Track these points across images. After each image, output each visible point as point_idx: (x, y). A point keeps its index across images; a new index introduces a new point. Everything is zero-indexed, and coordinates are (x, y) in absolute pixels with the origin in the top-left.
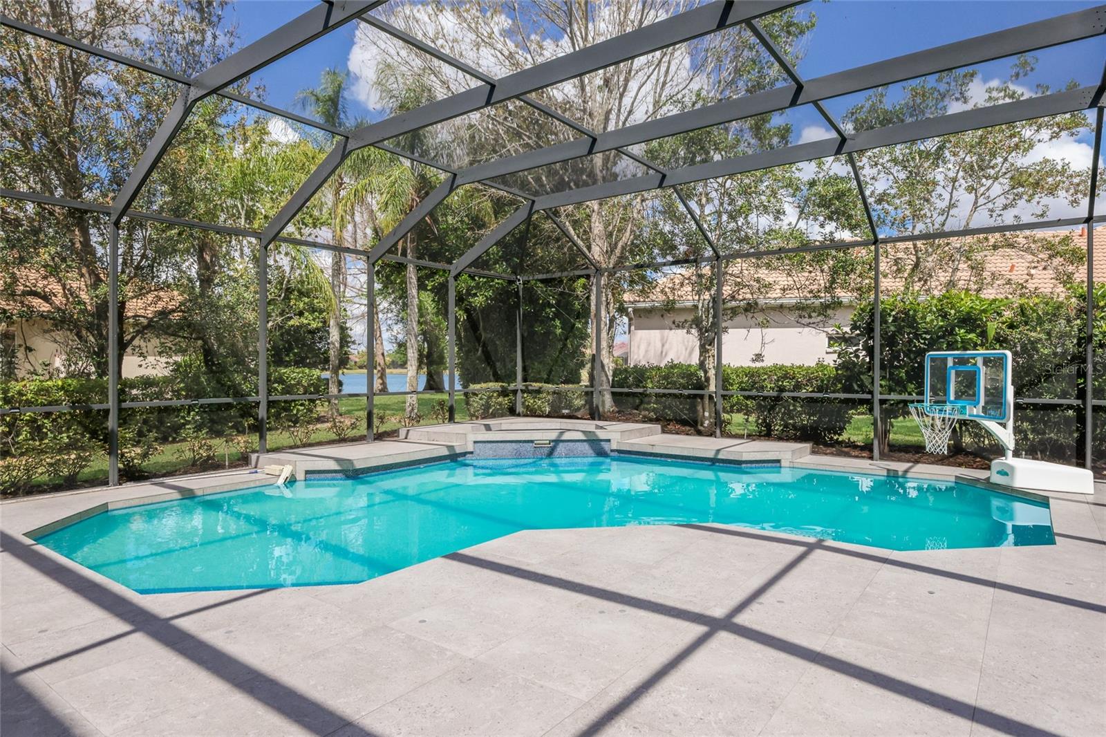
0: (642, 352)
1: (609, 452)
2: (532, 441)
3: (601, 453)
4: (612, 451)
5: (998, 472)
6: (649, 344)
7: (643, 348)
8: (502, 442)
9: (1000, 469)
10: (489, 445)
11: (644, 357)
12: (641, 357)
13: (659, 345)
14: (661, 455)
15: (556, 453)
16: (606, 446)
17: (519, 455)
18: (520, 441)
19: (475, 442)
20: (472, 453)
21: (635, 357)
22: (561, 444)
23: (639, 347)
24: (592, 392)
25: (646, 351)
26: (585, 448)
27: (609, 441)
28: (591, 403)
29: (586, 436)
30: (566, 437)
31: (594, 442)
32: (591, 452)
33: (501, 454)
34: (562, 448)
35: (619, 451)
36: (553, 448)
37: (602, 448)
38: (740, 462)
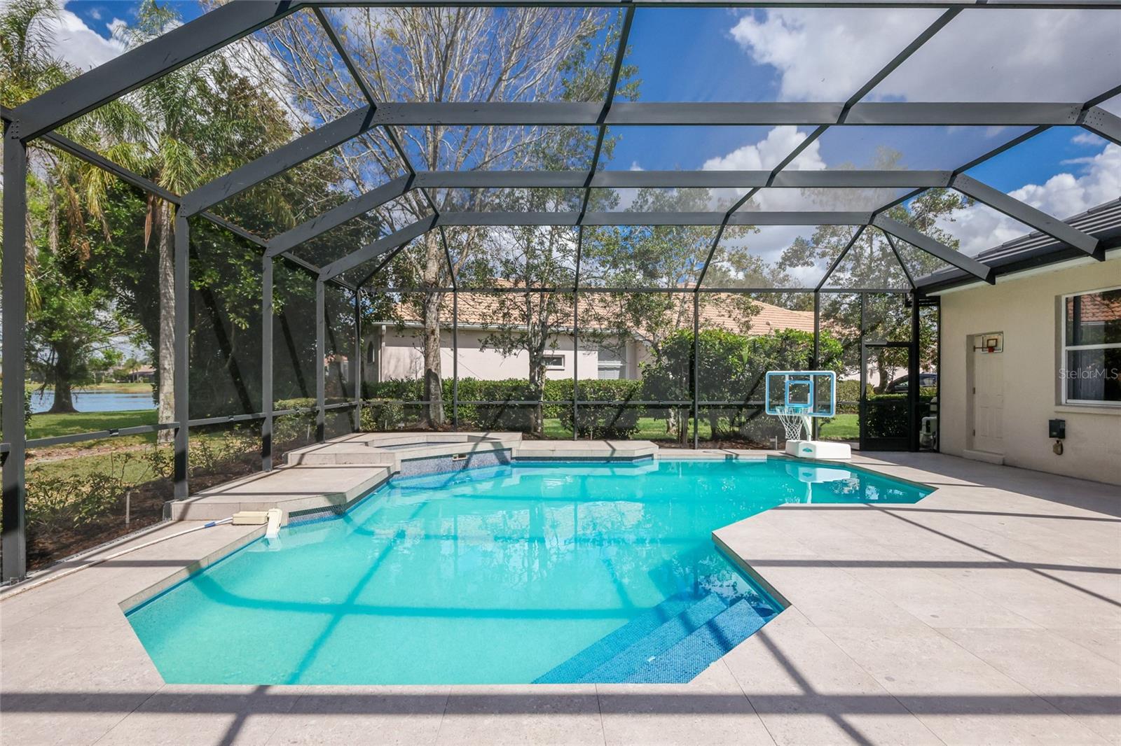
0: (392, 367)
1: (509, 459)
2: (451, 456)
3: (504, 462)
4: (512, 458)
5: (804, 450)
6: (398, 360)
7: (393, 362)
8: (426, 458)
9: (805, 447)
10: (415, 463)
11: (394, 372)
12: (391, 373)
13: (408, 361)
14: (560, 459)
15: (470, 466)
16: (507, 454)
17: (440, 472)
18: (441, 457)
19: (403, 461)
20: (398, 473)
21: (386, 372)
22: (474, 456)
23: (389, 363)
24: (428, 405)
25: (396, 367)
26: (492, 458)
27: (510, 449)
28: (428, 416)
29: (492, 449)
30: (478, 449)
31: (499, 451)
32: (496, 461)
33: (425, 470)
34: (475, 460)
35: (517, 458)
36: (468, 461)
37: (505, 457)
38: (631, 459)
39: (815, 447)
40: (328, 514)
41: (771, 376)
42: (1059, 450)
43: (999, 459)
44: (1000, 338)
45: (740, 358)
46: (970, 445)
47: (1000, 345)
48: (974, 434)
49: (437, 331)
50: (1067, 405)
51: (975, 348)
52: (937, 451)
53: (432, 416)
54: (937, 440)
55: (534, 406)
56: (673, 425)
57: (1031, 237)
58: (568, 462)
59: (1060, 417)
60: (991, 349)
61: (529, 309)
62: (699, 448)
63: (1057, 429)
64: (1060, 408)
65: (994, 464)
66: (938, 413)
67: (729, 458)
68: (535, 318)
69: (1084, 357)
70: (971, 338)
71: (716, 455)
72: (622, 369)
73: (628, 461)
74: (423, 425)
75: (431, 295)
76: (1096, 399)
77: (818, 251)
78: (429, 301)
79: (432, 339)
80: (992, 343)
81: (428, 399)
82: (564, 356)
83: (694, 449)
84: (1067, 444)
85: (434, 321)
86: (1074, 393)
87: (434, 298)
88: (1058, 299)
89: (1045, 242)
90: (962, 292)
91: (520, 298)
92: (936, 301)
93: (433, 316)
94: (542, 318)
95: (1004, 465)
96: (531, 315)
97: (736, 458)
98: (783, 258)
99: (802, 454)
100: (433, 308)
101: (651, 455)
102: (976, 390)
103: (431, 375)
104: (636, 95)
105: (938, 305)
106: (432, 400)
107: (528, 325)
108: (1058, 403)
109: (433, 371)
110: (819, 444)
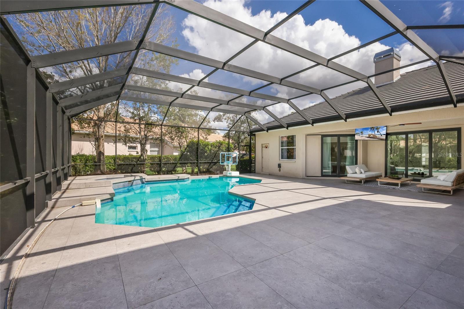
2: (127, 181)
3: (143, 183)
4: (145, 182)
8: (120, 183)
9: (229, 173)
10: (116, 184)
14: (162, 181)
15: (133, 185)
16: (144, 180)
17: (124, 187)
18: (124, 182)
19: (113, 184)
22: (134, 181)
24: (100, 165)
26: (139, 182)
27: (145, 178)
28: (100, 169)
29: (140, 178)
30: (136, 179)
31: (141, 179)
32: (140, 183)
33: (120, 187)
34: (135, 183)
35: (147, 182)
36: (133, 183)
37: (143, 181)
38: (184, 179)
39: (231, 173)
40: (109, 200)
41: (221, 154)
42: (280, 170)
43: (268, 174)
44: (268, 145)
45: (208, 148)
46: (262, 171)
47: (268, 147)
48: (263, 168)
49: (104, 136)
50: (281, 160)
51: (263, 147)
52: (255, 173)
53: (102, 169)
54: (255, 170)
55: (143, 164)
56: (185, 169)
57: (273, 121)
58: (164, 181)
59: (280, 163)
60: (266, 147)
61: (140, 130)
62: (199, 175)
63: (279, 166)
64: (280, 161)
65: (268, 175)
66: (255, 163)
67: (210, 177)
68: (142, 133)
69: (284, 150)
70: (262, 144)
71: (206, 177)
72: (158, 151)
73: (183, 180)
74: (99, 172)
75: (102, 122)
76: (286, 159)
77: (224, 118)
78: (100, 125)
79: (102, 139)
80: (267, 146)
81: (100, 162)
82: (137, 146)
83: (198, 175)
84: (281, 169)
85: (103, 133)
86: (282, 158)
87: (103, 124)
88: (279, 136)
89: (276, 124)
90: (261, 133)
91: (137, 126)
92: (255, 135)
93: (102, 130)
94: (145, 133)
95: (269, 175)
96: (141, 132)
97: (211, 177)
98: (214, 119)
99: (228, 175)
100: (102, 127)
101: (189, 178)
102: (263, 158)
103: (100, 154)
104: (178, 63)
105: (255, 136)
106: (102, 163)
107: (140, 135)
108: (280, 160)
109: (102, 151)
110: (233, 172)
